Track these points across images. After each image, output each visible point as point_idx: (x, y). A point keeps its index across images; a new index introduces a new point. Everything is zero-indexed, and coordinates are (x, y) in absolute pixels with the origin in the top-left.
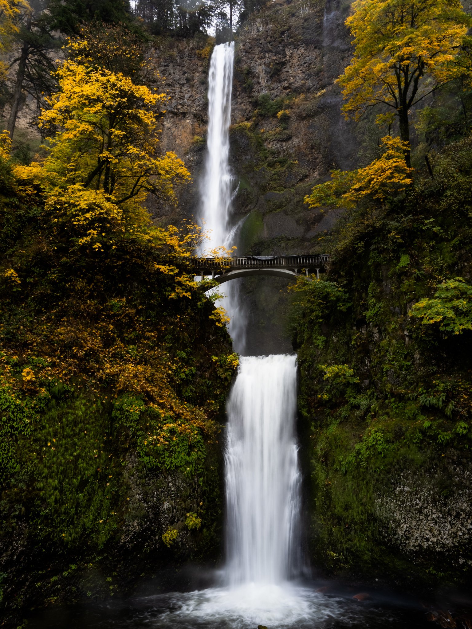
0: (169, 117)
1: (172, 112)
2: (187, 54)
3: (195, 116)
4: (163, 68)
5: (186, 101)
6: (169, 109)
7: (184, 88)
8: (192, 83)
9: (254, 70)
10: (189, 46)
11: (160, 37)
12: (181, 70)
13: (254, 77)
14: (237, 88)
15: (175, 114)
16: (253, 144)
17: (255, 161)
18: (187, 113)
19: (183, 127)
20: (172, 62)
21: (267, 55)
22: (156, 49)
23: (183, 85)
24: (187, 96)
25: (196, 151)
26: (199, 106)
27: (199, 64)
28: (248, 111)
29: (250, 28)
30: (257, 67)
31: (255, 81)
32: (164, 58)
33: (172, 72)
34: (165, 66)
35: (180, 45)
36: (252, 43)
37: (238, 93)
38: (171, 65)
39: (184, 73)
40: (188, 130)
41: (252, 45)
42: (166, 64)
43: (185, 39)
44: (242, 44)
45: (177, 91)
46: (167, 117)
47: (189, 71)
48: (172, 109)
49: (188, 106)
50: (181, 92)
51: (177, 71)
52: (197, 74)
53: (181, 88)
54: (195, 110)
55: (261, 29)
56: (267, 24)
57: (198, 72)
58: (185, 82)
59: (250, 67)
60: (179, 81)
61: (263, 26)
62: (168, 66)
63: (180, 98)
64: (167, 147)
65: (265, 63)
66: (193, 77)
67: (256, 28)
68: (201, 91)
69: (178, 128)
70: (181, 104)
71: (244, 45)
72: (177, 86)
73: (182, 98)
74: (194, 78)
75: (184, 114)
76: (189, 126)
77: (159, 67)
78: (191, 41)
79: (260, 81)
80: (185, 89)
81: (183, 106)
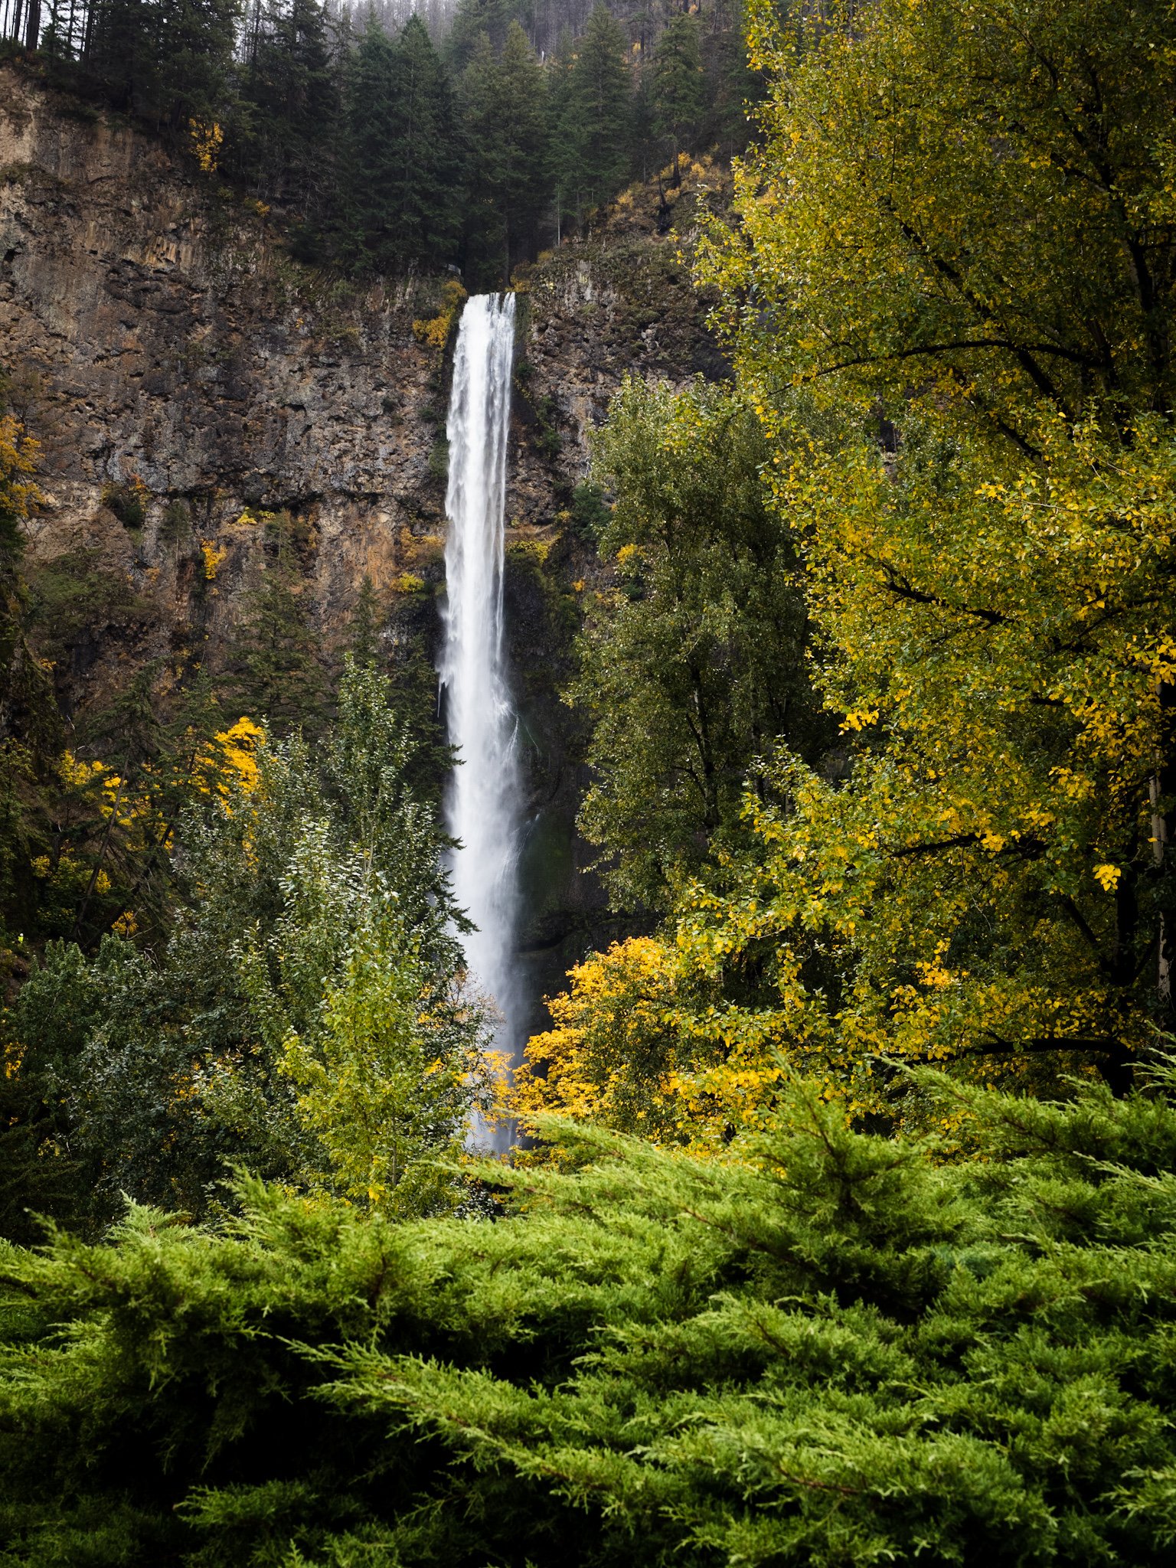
0: (334, 505)
1: (343, 492)
2: (387, 327)
3: (402, 503)
4: (324, 372)
5: (380, 463)
6: (336, 485)
7: (377, 429)
8: (400, 412)
9: (564, 408)
10: (393, 305)
11: (317, 271)
12: (371, 376)
13: (563, 423)
14: (517, 439)
15: (351, 496)
16: (552, 615)
17: (556, 666)
18: (382, 495)
19: (372, 540)
20: (347, 353)
21: (601, 377)
22: (304, 309)
23: (375, 418)
24: (383, 451)
25: (407, 623)
26: (415, 476)
27: (421, 362)
28: (542, 503)
29: (559, 286)
30: (573, 400)
31: (565, 433)
32: (328, 342)
33: (347, 384)
34: (330, 365)
35: (369, 299)
36: (564, 333)
37: (520, 452)
38: (345, 364)
39: (378, 387)
40: (385, 547)
41: (562, 337)
42: (331, 360)
43: (381, 279)
44: (535, 327)
45: (359, 436)
46: (329, 505)
47: (392, 382)
48: (344, 485)
49: (384, 477)
50: (367, 438)
51: (360, 379)
52: (414, 391)
53: (369, 427)
54: (405, 488)
55: (588, 294)
56: (604, 287)
57: (416, 385)
58: (380, 412)
59: (555, 397)
60: (365, 411)
61: (594, 288)
62: (339, 366)
63: (365, 455)
64: (330, 598)
65: (593, 395)
66: (401, 397)
67: (574, 287)
68: (421, 438)
69: (359, 541)
70: (366, 471)
71: (541, 330)
72: (360, 421)
73: (372, 454)
74: (406, 401)
75: (373, 498)
76: (388, 534)
77: (313, 366)
78: (398, 289)
79: (580, 439)
80: (379, 430)
81: (372, 476)
